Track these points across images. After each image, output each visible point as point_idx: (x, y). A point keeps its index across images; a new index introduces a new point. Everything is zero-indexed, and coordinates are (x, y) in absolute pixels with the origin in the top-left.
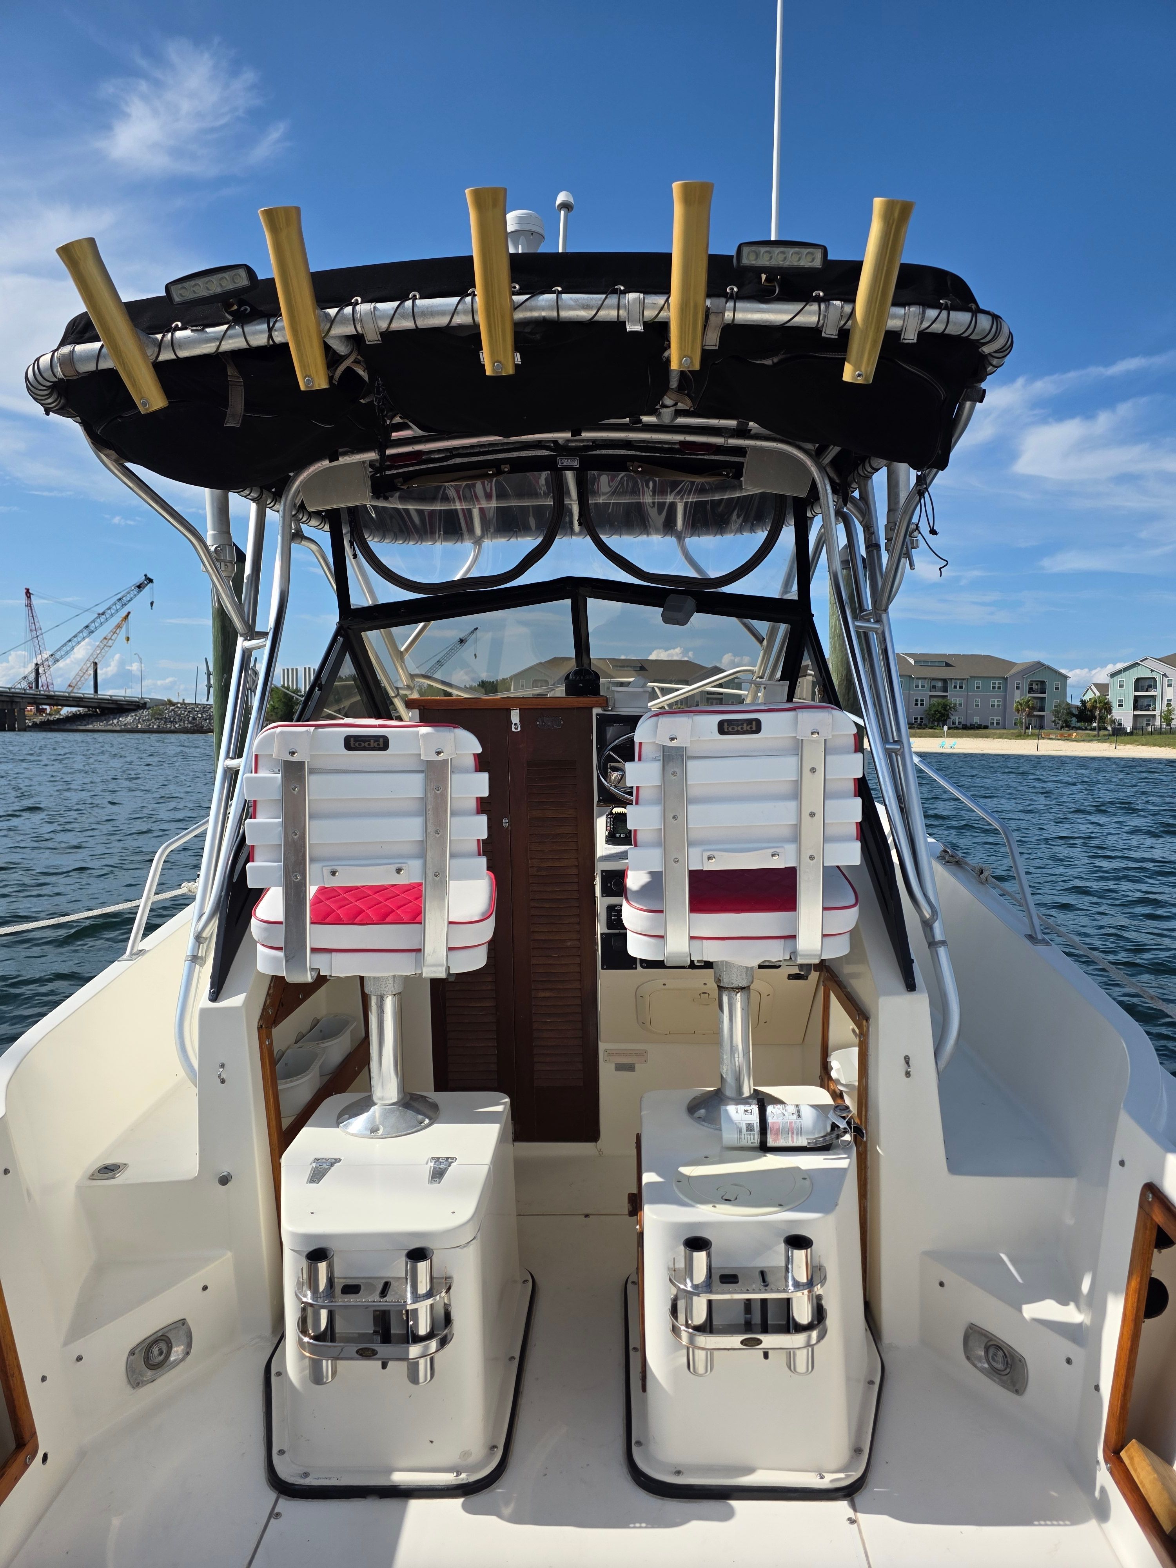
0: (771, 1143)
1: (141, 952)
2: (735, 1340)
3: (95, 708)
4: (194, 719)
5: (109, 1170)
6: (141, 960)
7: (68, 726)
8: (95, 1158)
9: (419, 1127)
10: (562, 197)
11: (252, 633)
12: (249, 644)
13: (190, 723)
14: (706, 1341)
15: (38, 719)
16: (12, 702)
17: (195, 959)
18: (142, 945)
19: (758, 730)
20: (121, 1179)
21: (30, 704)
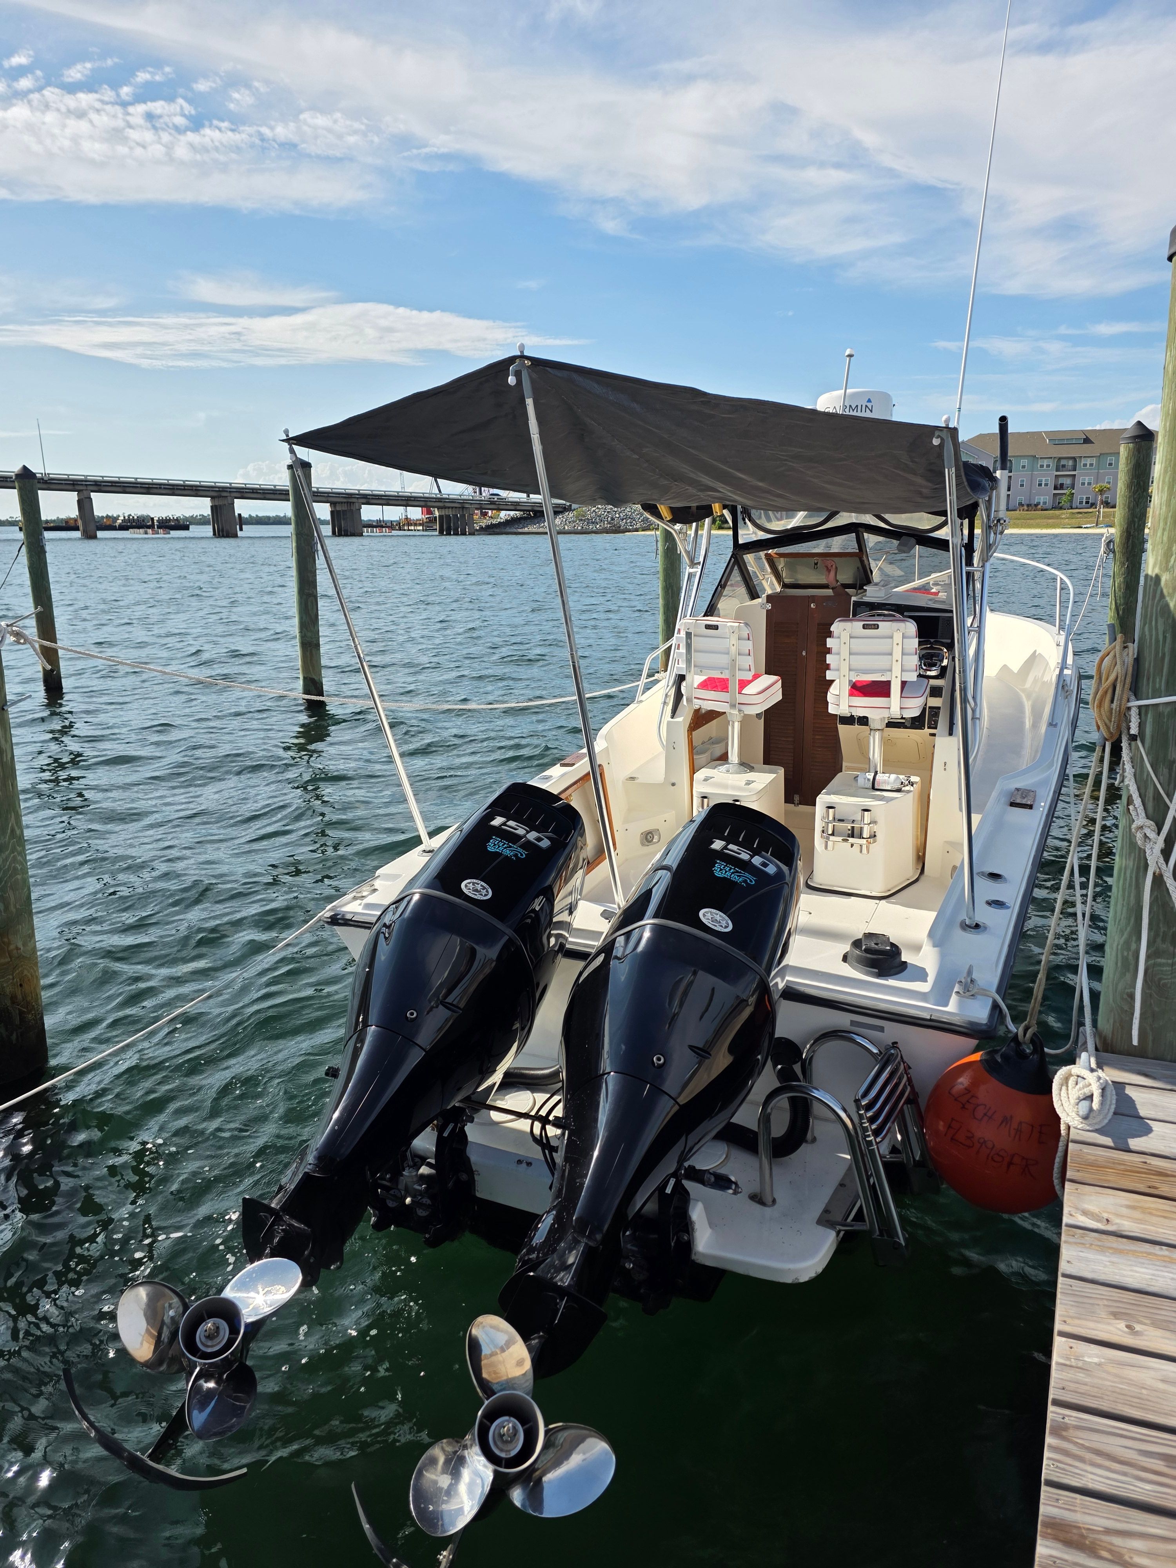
0: (876, 787)
1: (641, 701)
2: (840, 839)
3: (529, 511)
4: (613, 519)
5: (632, 778)
6: (641, 704)
7: (508, 530)
8: (628, 773)
9: (746, 772)
10: (848, 352)
11: (693, 564)
12: (692, 570)
13: (609, 523)
14: (832, 838)
15: (484, 523)
16: (463, 508)
17: (665, 703)
18: (642, 698)
19: (878, 628)
20: (636, 781)
21: (477, 509)
